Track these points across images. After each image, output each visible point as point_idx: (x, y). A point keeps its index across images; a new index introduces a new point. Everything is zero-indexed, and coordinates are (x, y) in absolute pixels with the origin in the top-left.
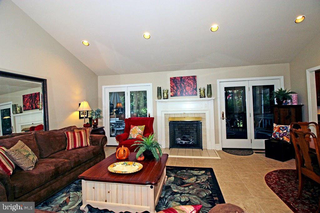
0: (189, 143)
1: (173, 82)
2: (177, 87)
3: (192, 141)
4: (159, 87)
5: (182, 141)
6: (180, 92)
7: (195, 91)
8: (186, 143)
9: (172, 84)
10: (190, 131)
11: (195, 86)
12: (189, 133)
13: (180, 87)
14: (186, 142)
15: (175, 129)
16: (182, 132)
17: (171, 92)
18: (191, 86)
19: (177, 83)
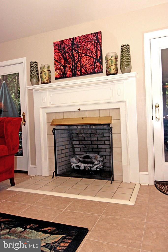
0: (92, 169)
1: (59, 50)
2: (66, 60)
3: (97, 164)
4: (34, 61)
5: (79, 164)
6: (72, 69)
7: (99, 64)
8: (87, 169)
9: (57, 54)
10: (100, 146)
11: (99, 53)
12: (99, 150)
13: (72, 59)
14: (86, 165)
15: (74, 142)
16: (86, 147)
17: (55, 71)
18: (90, 55)
19: (65, 53)
